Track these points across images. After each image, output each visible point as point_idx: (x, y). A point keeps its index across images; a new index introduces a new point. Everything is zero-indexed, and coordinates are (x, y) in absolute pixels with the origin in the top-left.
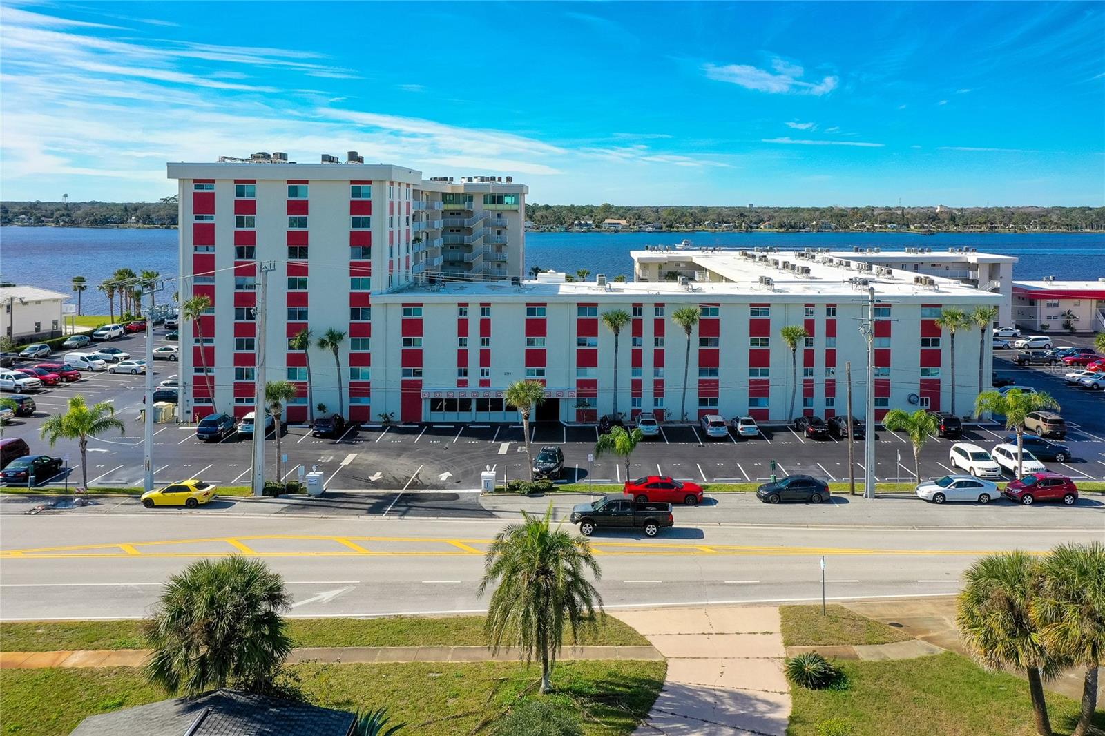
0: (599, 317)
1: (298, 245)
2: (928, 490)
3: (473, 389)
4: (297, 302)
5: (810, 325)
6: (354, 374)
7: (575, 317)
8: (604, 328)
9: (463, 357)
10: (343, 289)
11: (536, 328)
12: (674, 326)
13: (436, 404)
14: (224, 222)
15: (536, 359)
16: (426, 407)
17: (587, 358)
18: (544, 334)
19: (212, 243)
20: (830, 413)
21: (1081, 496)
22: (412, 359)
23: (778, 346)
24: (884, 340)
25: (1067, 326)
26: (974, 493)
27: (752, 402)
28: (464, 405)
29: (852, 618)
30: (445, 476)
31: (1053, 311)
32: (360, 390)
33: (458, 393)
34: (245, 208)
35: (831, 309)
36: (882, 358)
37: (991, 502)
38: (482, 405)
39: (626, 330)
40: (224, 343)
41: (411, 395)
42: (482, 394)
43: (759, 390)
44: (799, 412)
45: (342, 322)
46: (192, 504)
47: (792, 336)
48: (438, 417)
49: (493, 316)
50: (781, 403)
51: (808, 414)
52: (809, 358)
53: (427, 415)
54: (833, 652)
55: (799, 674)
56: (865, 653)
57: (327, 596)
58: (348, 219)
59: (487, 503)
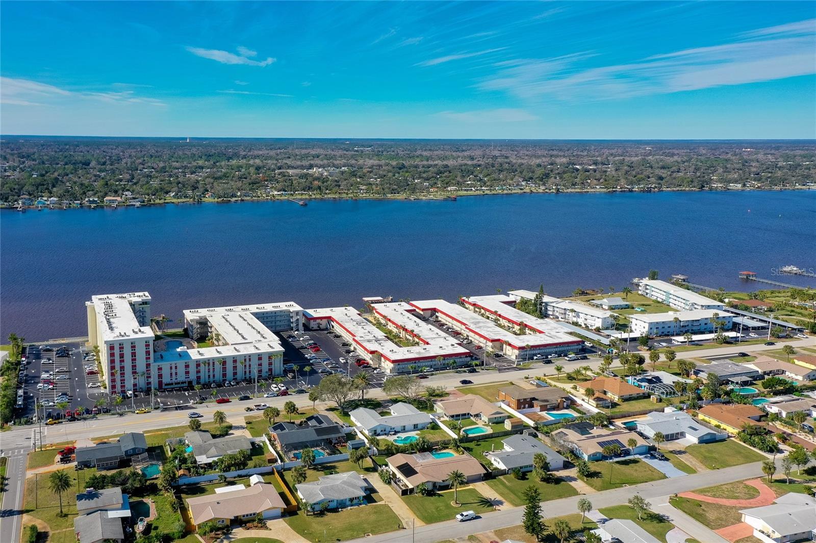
0: (200, 363)
1: (134, 354)
2: (265, 396)
3: (174, 381)
4: (134, 367)
5: (245, 360)
6: (147, 380)
7: (196, 363)
8: (202, 365)
9: (171, 374)
10: (144, 362)
11: (187, 366)
12: (217, 363)
13: (166, 385)
14: (117, 352)
15: (187, 373)
16: (164, 385)
17: (198, 372)
18: (189, 367)
19: (114, 356)
20: (250, 377)
21: (289, 393)
22: (160, 376)
23: (239, 365)
24: (261, 361)
25: (319, 327)
26: (273, 395)
27: (234, 376)
28: (172, 384)
29: (253, 417)
30: (181, 402)
31: (315, 323)
32: (149, 383)
33: (171, 382)
34: (121, 348)
35: (250, 356)
36: (260, 365)
37: (275, 396)
38: (176, 384)
39: (207, 365)
40: (118, 377)
41: (160, 383)
42: (176, 381)
43: (235, 374)
44: (243, 378)
45: (144, 369)
46: (145, 412)
47: (242, 363)
48: (166, 387)
49: (177, 365)
50: (240, 375)
51: (245, 378)
52: (245, 366)
53: (164, 387)
54: (250, 421)
55: (247, 423)
56: (254, 420)
57: (184, 423)
58: (145, 348)
59: (194, 406)
